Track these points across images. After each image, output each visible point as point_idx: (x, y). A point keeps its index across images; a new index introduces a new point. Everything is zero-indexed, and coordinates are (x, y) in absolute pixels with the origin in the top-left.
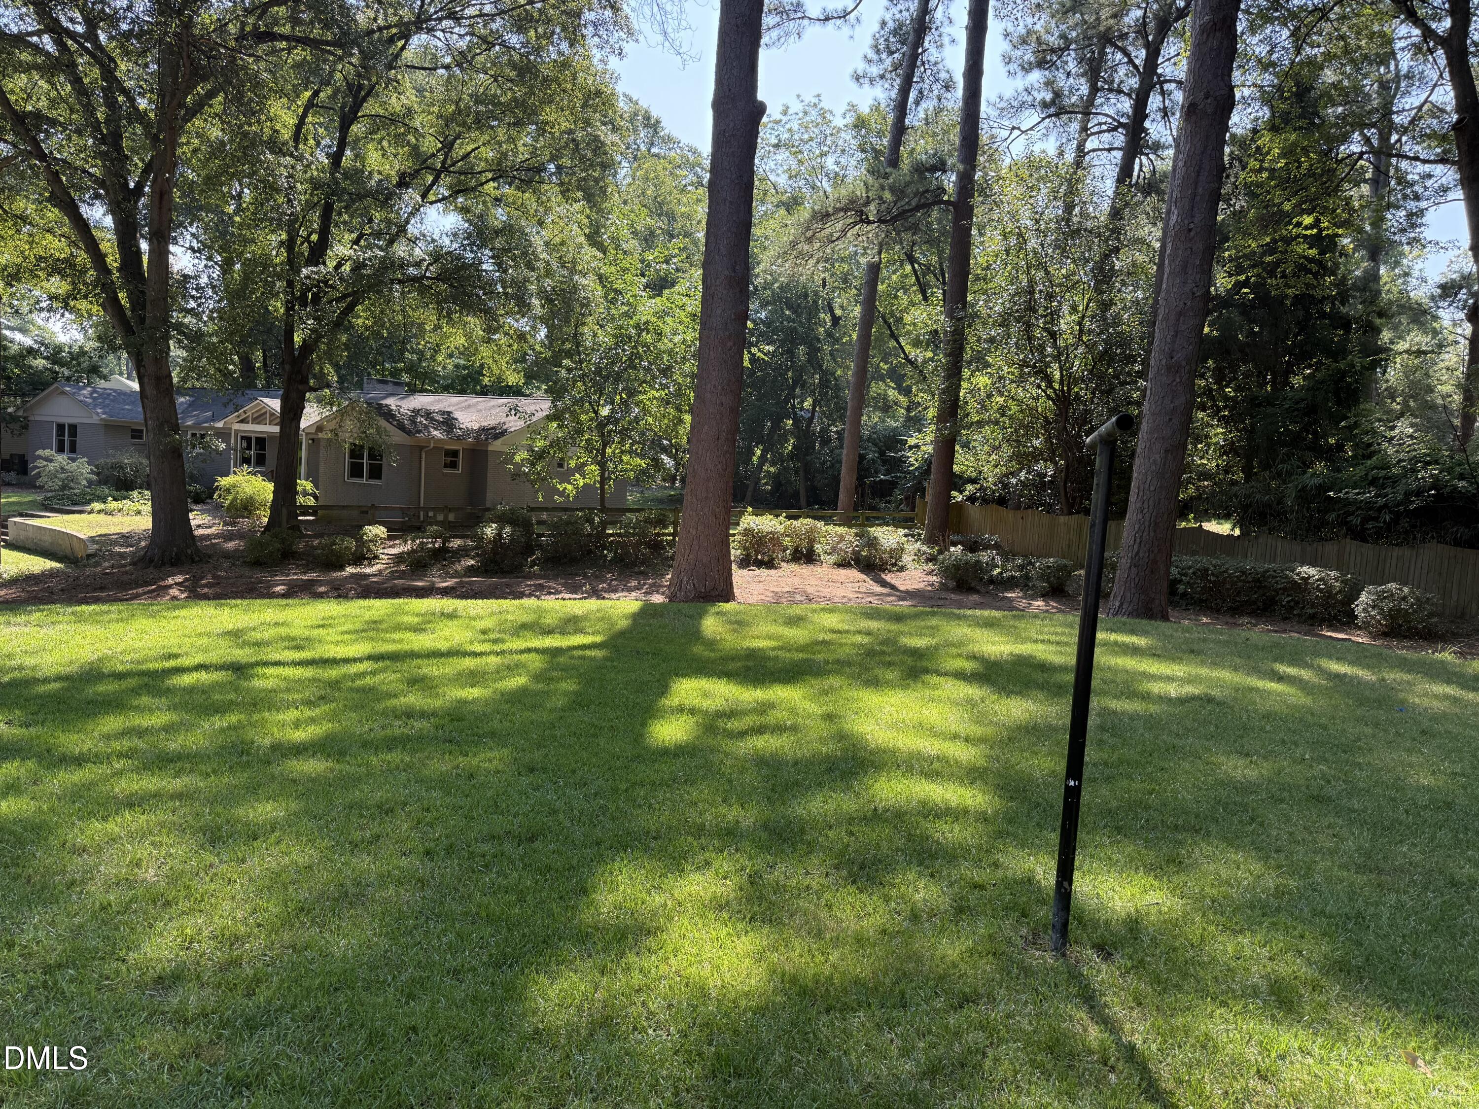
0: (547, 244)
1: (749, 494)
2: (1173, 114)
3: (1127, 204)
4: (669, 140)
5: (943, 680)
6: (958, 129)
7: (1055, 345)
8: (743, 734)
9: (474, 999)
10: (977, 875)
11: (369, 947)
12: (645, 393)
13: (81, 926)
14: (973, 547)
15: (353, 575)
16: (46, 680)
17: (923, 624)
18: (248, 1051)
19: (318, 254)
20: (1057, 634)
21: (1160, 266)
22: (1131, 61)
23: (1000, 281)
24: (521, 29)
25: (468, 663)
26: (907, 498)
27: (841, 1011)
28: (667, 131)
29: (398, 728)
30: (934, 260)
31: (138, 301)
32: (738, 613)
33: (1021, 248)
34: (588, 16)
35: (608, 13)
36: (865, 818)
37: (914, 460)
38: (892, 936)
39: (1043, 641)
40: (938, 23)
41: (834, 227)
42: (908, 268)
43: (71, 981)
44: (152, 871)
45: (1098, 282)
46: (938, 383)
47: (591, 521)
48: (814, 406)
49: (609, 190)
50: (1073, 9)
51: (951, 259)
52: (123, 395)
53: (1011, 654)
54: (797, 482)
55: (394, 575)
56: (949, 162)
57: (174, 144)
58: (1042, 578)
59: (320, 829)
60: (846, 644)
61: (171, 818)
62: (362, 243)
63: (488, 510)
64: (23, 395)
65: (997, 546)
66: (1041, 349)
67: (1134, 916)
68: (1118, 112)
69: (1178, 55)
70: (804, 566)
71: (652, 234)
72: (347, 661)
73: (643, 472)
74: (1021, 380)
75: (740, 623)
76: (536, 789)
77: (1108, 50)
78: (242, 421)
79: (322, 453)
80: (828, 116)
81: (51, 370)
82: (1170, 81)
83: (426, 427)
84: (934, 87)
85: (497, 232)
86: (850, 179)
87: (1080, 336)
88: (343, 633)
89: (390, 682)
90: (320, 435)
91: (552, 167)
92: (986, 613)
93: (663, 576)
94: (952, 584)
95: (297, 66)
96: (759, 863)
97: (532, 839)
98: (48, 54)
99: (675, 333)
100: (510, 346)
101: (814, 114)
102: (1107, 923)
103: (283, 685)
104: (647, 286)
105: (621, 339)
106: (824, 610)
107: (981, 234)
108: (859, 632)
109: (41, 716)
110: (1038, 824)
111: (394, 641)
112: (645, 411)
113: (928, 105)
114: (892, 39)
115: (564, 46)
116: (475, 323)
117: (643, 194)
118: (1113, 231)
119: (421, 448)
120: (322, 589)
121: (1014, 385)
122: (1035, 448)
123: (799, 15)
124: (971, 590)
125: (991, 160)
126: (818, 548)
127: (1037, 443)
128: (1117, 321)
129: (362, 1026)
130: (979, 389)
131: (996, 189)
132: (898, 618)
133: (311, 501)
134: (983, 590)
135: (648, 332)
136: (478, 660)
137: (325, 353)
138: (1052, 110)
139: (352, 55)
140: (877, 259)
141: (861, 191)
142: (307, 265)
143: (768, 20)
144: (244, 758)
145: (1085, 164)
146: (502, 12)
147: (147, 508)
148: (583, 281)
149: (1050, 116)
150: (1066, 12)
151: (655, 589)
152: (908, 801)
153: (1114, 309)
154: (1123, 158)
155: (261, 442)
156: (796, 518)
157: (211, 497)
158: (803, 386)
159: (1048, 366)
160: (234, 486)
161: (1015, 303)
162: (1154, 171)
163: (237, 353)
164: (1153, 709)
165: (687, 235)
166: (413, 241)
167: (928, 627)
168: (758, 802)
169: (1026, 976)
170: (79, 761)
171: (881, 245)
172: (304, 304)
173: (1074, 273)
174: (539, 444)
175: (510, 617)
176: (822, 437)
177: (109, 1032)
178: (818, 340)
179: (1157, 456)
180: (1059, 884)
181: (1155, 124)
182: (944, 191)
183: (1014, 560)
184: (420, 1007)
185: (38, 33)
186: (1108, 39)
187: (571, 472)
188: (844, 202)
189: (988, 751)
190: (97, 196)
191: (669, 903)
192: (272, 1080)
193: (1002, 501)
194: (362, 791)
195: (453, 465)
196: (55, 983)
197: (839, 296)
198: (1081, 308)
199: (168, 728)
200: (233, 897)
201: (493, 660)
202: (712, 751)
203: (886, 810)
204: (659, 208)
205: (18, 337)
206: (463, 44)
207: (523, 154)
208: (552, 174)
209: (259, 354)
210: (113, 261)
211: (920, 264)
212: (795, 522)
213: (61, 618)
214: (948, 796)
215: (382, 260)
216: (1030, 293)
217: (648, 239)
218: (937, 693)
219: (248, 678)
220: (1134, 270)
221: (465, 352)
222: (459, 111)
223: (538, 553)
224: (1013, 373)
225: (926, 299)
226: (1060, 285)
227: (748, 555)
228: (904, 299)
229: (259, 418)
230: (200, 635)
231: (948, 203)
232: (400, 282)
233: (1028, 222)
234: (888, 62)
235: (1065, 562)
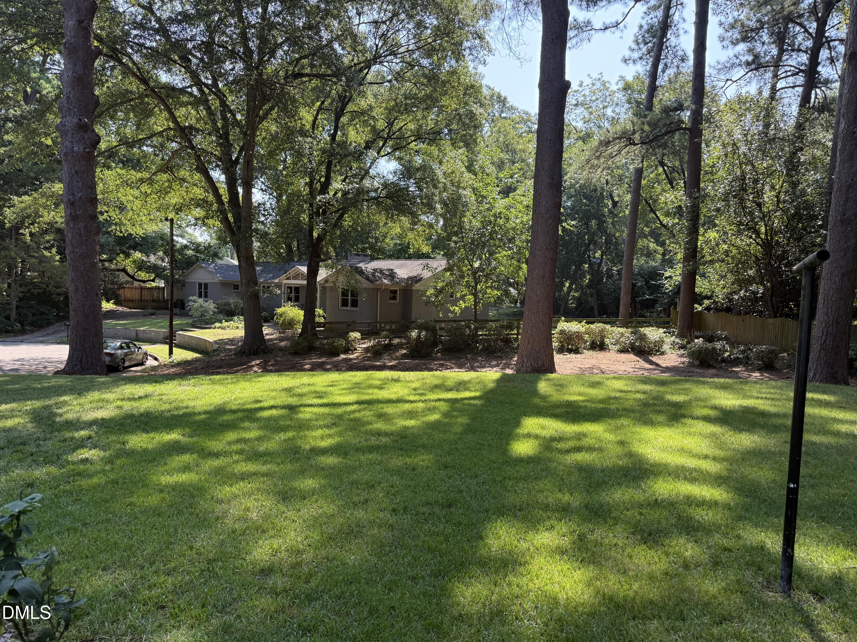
0: (444, 173)
1: (562, 310)
2: (838, 60)
3: (807, 120)
4: (512, 108)
5: (695, 422)
6: (691, 84)
7: (761, 210)
8: (568, 451)
9: (425, 594)
10: (725, 542)
11: (366, 561)
12: (499, 253)
13: (223, 540)
14: (710, 339)
15: (344, 359)
16: (200, 414)
17: (680, 387)
18: (308, 612)
19: (325, 188)
20: (771, 393)
21: (833, 157)
22: (806, 31)
23: (722, 173)
24: (429, 56)
25: (407, 406)
26: (664, 310)
27: (642, 619)
28: (510, 104)
29: (373, 441)
30: (677, 164)
31: (238, 218)
32: (559, 380)
33: (735, 153)
34: (467, 44)
35: (477, 41)
36: (649, 505)
37: (668, 286)
38: (672, 577)
39: (762, 398)
40: (676, 22)
41: (613, 149)
42: (660, 170)
43: (221, 569)
44: (255, 514)
45: (788, 170)
46: (683, 238)
47: (469, 327)
48: (602, 255)
49: (478, 140)
50: (765, 3)
51: (688, 162)
52: (231, 267)
53: (741, 406)
54: (592, 301)
55: (364, 359)
56: (686, 104)
57: (254, 135)
58: (758, 358)
59: (337, 495)
60: (630, 399)
61: (262, 486)
62: (347, 181)
63: (413, 322)
64: (183, 269)
65: (726, 339)
66: (751, 213)
67: (838, 575)
68: (798, 63)
69: (840, 23)
70: (598, 352)
71: (503, 162)
72: (346, 404)
73: (499, 298)
74: (739, 233)
75: (561, 385)
76: (450, 478)
77: (790, 26)
78: (287, 279)
79: (328, 294)
80: (607, 85)
81: (195, 256)
82: (835, 40)
83: (380, 278)
84: (674, 61)
85: (418, 169)
86: (622, 121)
87: (778, 205)
88: (342, 389)
89: (368, 417)
90: (327, 285)
91: (446, 131)
92: (722, 380)
93: (511, 358)
94: (697, 363)
95: (313, 89)
96: (585, 528)
97: (450, 506)
98: (195, 96)
99: (516, 217)
100: (425, 231)
101: (598, 84)
102: (819, 578)
103: (314, 417)
104: (500, 192)
105: (485, 223)
106: (614, 378)
107: (707, 146)
108: (638, 392)
109: (198, 432)
110: (766, 513)
111: (368, 394)
112: (500, 263)
113: (671, 72)
114: (646, 35)
115: (453, 62)
116: (405, 220)
117: (497, 141)
118: (798, 138)
119: (378, 290)
120: (329, 367)
121: (734, 237)
122: (750, 276)
123: (589, 28)
124: (710, 366)
125: (713, 100)
126: (607, 341)
127: (751, 272)
128: (804, 193)
129: (365, 604)
130: (711, 240)
131: (717, 118)
132: (662, 383)
133: (322, 320)
134: (718, 366)
135: (501, 218)
136: (413, 405)
137: (329, 240)
138: (753, 66)
139: (341, 80)
140: (641, 165)
141: (629, 127)
142: (319, 195)
143: (571, 34)
144: (297, 456)
145: (777, 97)
146: (418, 48)
147: (242, 325)
148: (464, 192)
149: (752, 70)
150: (760, 6)
151: (507, 366)
152: (678, 495)
153: (801, 187)
154: (804, 91)
155: (297, 289)
156: (592, 323)
157: (273, 319)
158: (595, 244)
159: (756, 224)
160: (284, 313)
161: (733, 186)
162: (825, 98)
163: (285, 243)
164: (842, 441)
165: (523, 161)
166: (373, 178)
167: (684, 389)
168: (581, 493)
169: (764, 608)
170: (217, 455)
171: (643, 157)
172: (318, 215)
173: (772, 166)
174: (440, 285)
175: (428, 381)
176: (608, 274)
177: (240, 596)
178: (604, 216)
179: (837, 279)
180: (785, 551)
181: (825, 68)
182: (683, 122)
183: (738, 347)
184: (396, 596)
185: (191, 86)
186: (790, 19)
187: (458, 300)
188: (619, 134)
189: (729, 467)
190: (217, 166)
191: (531, 548)
192: (322, 628)
193: (728, 310)
194: (357, 475)
195: (394, 298)
196: (213, 568)
197: (617, 189)
198: (777, 187)
199: (259, 439)
200: (296, 530)
201: (421, 405)
202: (550, 461)
203: (663, 501)
204: (507, 148)
205: (180, 240)
206: (398, 68)
207: (431, 124)
208: (446, 134)
209: (295, 243)
210: (225, 198)
211: (668, 167)
212: (592, 326)
213: (204, 382)
214: (703, 493)
215: (358, 190)
216: (742, 180)
217: (500, 166)
218: (692, 430)
219: (297, 413)
220: (814, 162)
221: (401, 237)
222: (397, 104)
223: (440, 346)
224: (733, 230)
225: (673, 187)
226: (763, 174)
227: (562, 346)
228: (658, 188)
229: (296, 277)
230: (273, 390)
231: (685, 129)
232: (367, 200)
233: (740, 136)
234: (644, 49)
235: (773, 348)
